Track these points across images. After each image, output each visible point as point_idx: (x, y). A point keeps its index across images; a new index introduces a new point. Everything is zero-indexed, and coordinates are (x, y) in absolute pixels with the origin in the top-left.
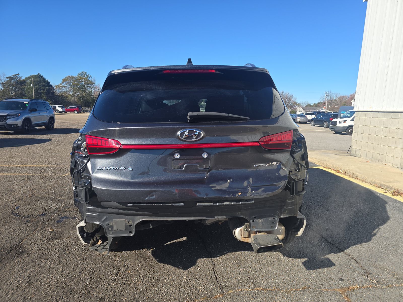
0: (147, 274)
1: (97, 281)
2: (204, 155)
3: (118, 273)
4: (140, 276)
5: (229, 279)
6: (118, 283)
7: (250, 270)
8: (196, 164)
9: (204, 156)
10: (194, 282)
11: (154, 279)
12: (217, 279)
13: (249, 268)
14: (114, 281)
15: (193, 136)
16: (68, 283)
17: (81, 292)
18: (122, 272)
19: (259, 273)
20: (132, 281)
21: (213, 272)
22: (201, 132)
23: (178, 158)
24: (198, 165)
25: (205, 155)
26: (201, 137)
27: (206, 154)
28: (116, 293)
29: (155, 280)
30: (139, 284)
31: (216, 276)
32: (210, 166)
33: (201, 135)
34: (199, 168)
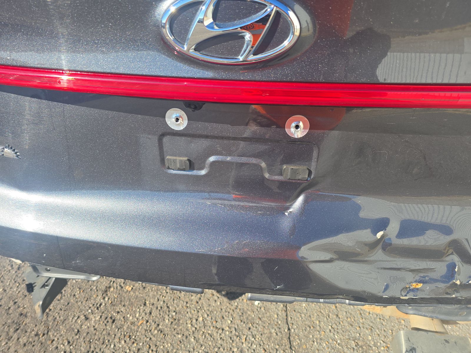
0: (158, 300)
1: (68, 304)
2: (294, 125)
3: (110, 287)
4: (145, 304)
5: (316, 343)
6: (103, 317)
7: (361, 321)
8: (254, 161)
9: (293, 130)
10: (244, 341)
11: (170, 316)
12: (292, 339)
13: (359, 316)
14: (98, 308)
15: (243, 37)
16: (19, 300)
17: (33, 330)
18: (117, 288)
19: (379, 333)
20: (129, 316)
21: (285, 314)
22: (291, 14)
23: (181, 128)
24: (263, 165)
25: (297, 127)
26: (286, 44)
27: (301, 124)
28: (92, 346)
29: (171, 320)
30: (139, 327)
31: (289, 329)
32: (313, 171)
33: (287, 28)
34: (267, 175)
